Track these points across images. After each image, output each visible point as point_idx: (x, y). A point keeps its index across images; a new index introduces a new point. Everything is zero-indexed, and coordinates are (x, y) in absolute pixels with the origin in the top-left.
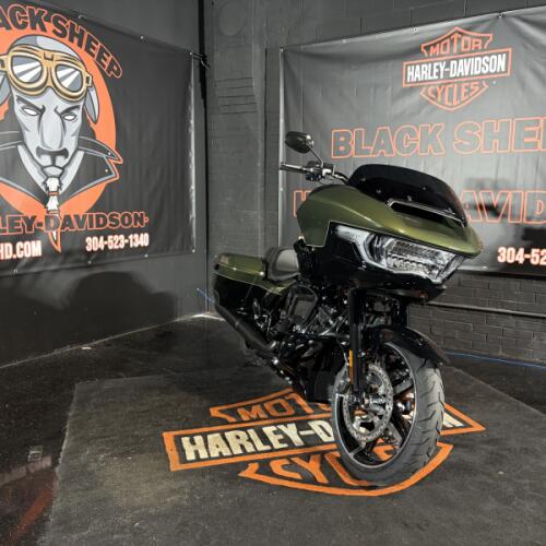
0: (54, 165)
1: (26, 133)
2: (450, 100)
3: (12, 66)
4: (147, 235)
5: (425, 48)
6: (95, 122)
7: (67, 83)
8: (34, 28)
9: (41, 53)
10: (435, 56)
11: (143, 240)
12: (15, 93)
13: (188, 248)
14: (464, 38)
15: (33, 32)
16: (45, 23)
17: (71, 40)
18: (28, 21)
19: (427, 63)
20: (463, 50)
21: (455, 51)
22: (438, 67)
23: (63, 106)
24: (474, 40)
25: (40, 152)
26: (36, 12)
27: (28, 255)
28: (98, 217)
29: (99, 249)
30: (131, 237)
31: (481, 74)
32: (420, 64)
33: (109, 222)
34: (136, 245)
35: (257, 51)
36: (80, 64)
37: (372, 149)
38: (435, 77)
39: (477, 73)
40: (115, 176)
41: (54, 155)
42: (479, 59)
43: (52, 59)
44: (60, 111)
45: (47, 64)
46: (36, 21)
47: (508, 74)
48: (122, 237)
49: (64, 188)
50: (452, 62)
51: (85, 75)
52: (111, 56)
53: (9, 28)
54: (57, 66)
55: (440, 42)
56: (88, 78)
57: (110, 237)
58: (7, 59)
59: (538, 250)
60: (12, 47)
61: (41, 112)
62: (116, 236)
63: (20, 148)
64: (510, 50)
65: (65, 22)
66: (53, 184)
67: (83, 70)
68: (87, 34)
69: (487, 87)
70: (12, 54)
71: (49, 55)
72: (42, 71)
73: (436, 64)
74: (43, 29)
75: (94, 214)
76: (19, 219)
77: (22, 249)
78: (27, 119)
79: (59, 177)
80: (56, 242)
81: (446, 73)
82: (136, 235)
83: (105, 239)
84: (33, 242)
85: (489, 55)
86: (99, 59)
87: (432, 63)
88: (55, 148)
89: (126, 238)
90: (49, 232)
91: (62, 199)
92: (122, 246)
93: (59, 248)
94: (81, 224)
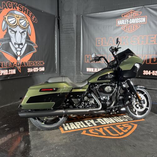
0: (19, 47)
1: (11, 38)
2: (130, 30)
3: (8, 19)
4: (44, 68)
5: (123, 15)
6: (30, 35)
7: (22, 24)
8: (14, 8)
9: (16, 15)
10: (125, 18)
11: (43, 69)
13: (55, 71)
14: (134, 13)
15: (13, 9)
16: (17, 7)
17: (24, 12)
18: (12, 6)
19: (123, 20)
20: (133, 16)
21: (131, 16)
22: (126, 21)
23: (22, 31)
24: (136, 14)
25: (15, 44)
26: (14, 4)
27: (12, 74)
28: (31, 62)
29: (31, 72)
30: (39, 68)
31: (138, 23)
32: (121, 20)
33: (34, 64)
34: (41, 71)
35: (74, 16)
36: (26, 19)
37: (108, 43)
38: (126, 24)
39: (137, 22)
40: (35, 51)
41: (19, 45)
42: (138, 19)
44: (21, 32)
45: (17, 19)
46: (14, 6)
47: (146, 23)
48: (37, 68)
49: (22, 54)
50: (130, 20)
51: (27, 22)
52: (34, 17)
53: (7, 8)
54: (20, 19)
55: (127, 14)
56: (28, 23)
57: (34, 68)
58: (6, 17)
59: (154, 71)
60: (8, 14)
61: (16, 32)
62: (36, 68)
63: (10, 43)
64: (146, 16)
65: (22, 7)
66: (19, 53)
68: (28, 10)
69: (140, 26)
70: (8, 16)
71: (18, 16)
72: (16, 21)
73: (126, 20)
74: (16, 9)
75: (30, 62)
76: (9, 63)
77: (10, 72)
78: (12, 34)
79: (20, 51)
80: (19, 70)
81: (129, 23)
82: (41, 68)
83: (33, 69)
84: (13, 70)
85: (141, 18)
86: (31, 17)
87: (125, 20)
88: (19, 43)
89: (38, 68)
90: (18, 67)
91: (21, 57)
92: (37, 71)
93: (20, 71)
94: (26, 64)
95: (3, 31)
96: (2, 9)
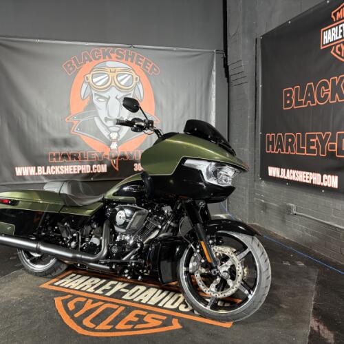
0: (114, 125)
1: (99, 111)
3: (92, 78)
6: (141, 101)
7: (123, 83)
8: (105, 58)
9: (109, 70)
10: (339, 19)
12: (93, 92)
16: (111, 54)
18: (102, 55)
19: (335, 27)
22: (342, 28)
23: (121, 95)
25: (107, 119)
26: (106, 50)
27: (99, 172)
32: (331, 28)
36: (132, 71)
37: (303, 100)
38: (340, 37)
43: (115, 72)
44: (119, 97)
49: (121, 137)
51: (135, 76)
52: (152, 64)
53: (91, 61)
54: (118, 75)
55: (343, 7)
56: (137, 78)
58: (90, 76)
60: (92, 70)
61: (108, 99)
63: (96, 119)
65: (123, 52)
66: (114, 136)
67: (134, 74)
68: (136, 54)
70: (92, 73)
71: (113, 70)
73: (340, 26)
77: (96, 169)
78: (99, 104)
79: (118, 132)
80: (115, 165)
84: (102, 165)
86: (144, 67)
87: (338, 25)
88: (115, 117)
90: (111, 160)
91: (119, 143)
93: (117, 169)
94: (131, 157)
95: (83, 100)
96: (82, 64)
